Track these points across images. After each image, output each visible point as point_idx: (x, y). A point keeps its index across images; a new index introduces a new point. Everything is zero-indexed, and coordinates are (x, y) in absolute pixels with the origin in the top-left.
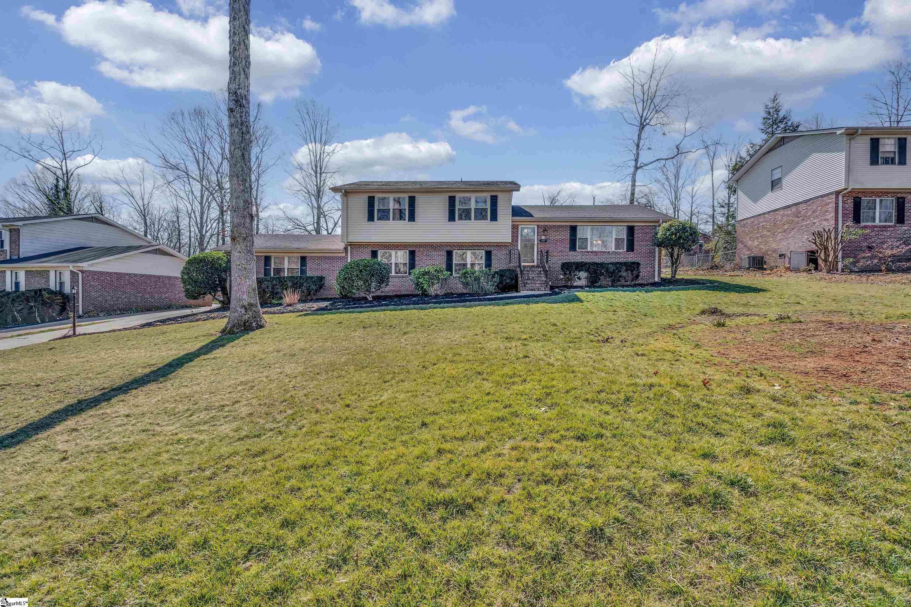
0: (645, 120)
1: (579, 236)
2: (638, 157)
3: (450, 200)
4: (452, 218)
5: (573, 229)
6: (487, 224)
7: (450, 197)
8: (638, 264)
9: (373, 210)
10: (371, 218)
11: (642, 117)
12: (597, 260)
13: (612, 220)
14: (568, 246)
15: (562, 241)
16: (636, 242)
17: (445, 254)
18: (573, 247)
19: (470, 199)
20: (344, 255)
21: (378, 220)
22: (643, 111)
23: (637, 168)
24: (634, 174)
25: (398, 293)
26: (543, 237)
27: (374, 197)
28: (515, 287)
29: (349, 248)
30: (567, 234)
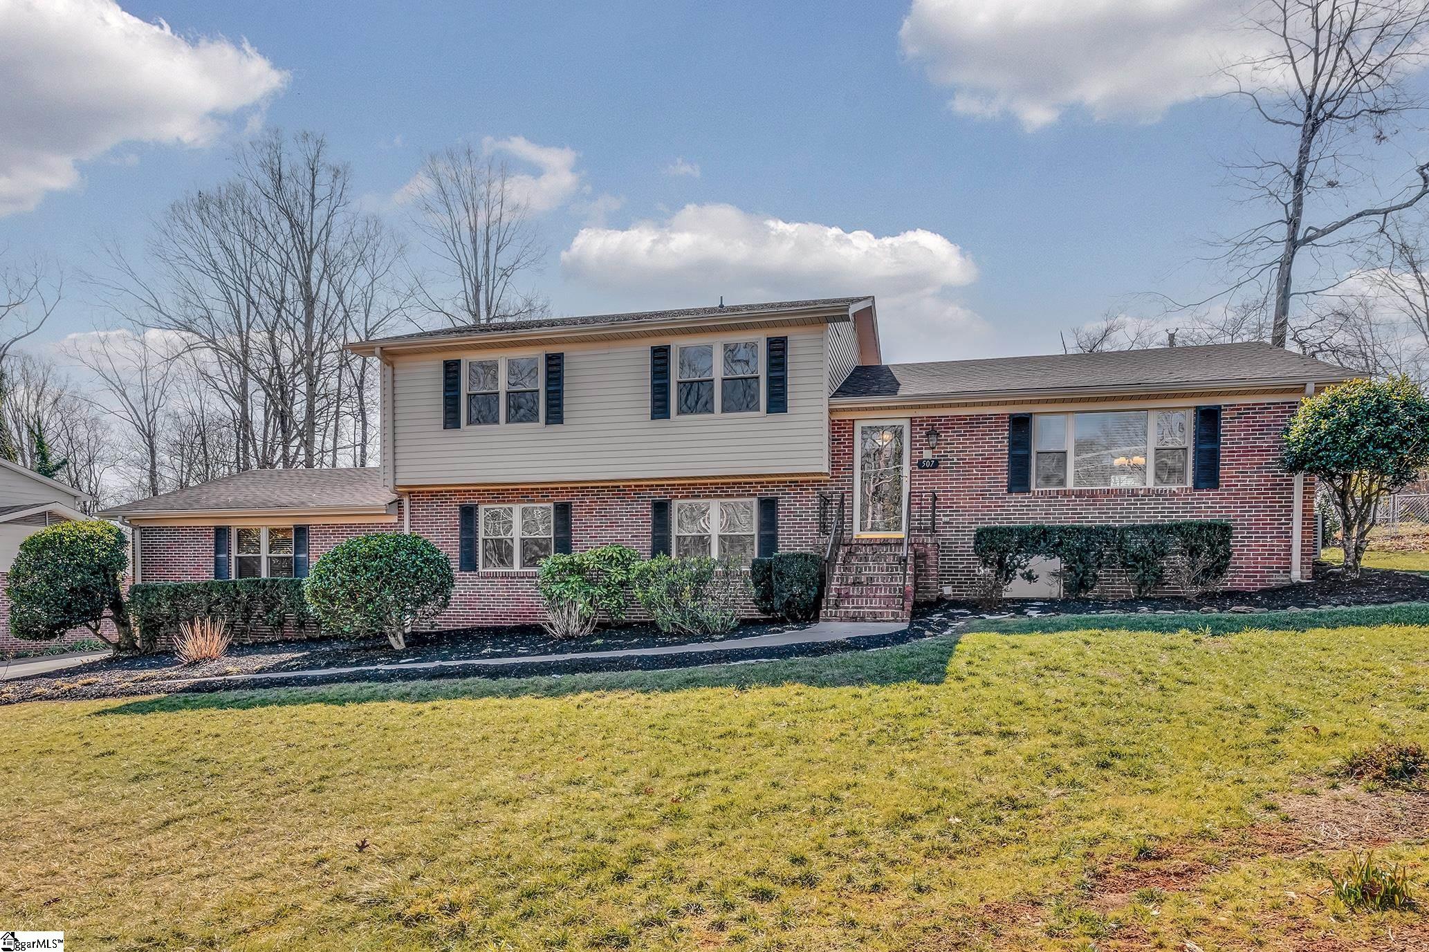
0: (1321, 105)
1: (1037, 446)
2: (1298, 212)
3: (654, 358)
4: (660, 409)
5: (1021, 425)
6: (757, 421)
7: (655, 350)
8: (1226, 529)
9: (457, 398)
10: (451, 420)
11: (1311, 97)
12: (1093, 517)
13: (1140, 391)
14: (1004, 478)
15: (985, 462)
16: (1224, 459)
17: (647, 510)
18: (1019, 479)
19: (707, 352)
20: (395, 519)
21: (469, 423)
22: (1316, 81)
23: (1294, 244)
24: (1286, 263)
25: (528, 622)
26: (927, 455)
27: (458, 363)
28: (809, 612)
29: (406, 500)
30: (1001, 441)
